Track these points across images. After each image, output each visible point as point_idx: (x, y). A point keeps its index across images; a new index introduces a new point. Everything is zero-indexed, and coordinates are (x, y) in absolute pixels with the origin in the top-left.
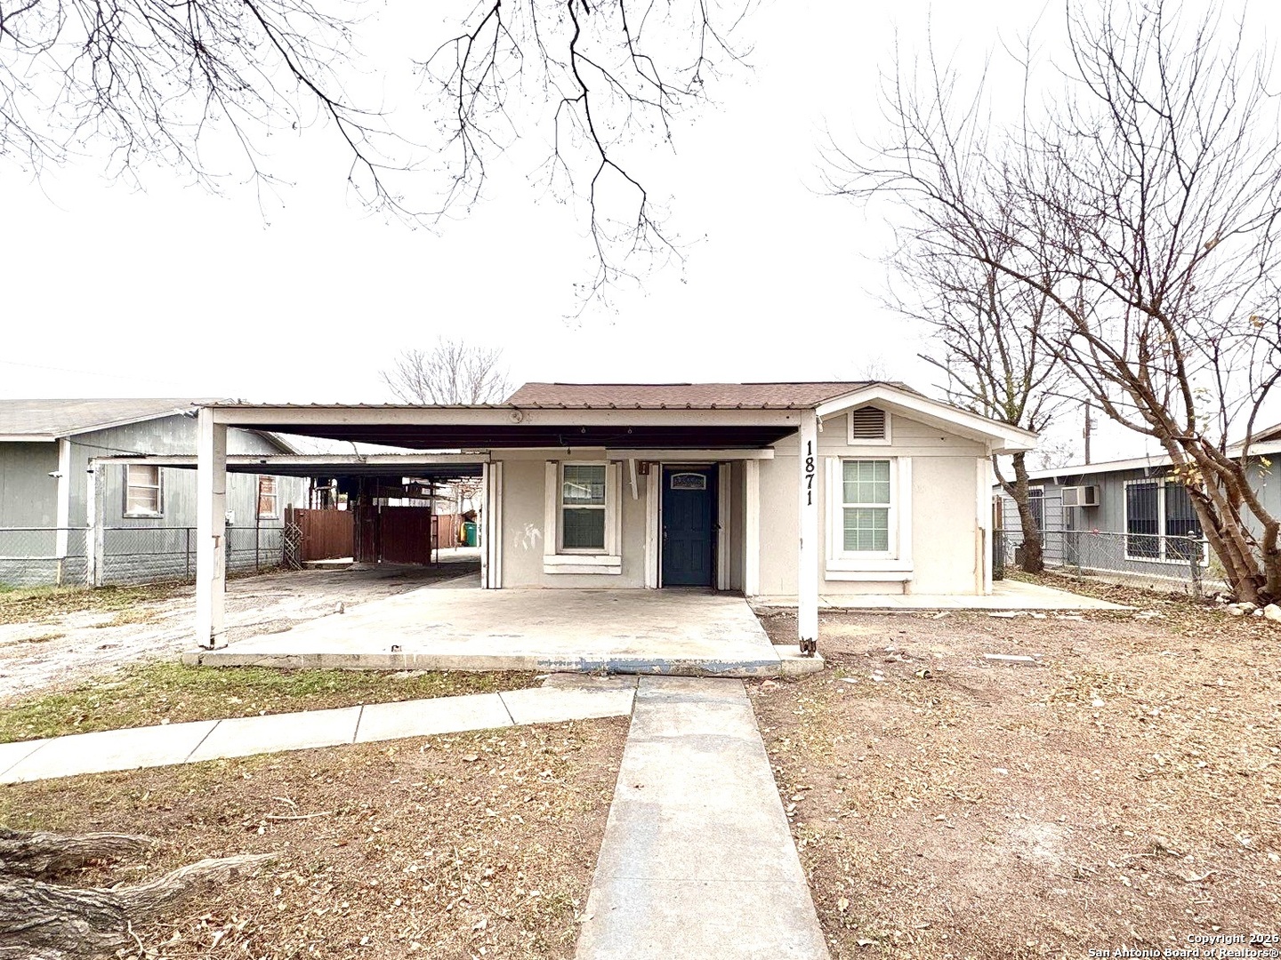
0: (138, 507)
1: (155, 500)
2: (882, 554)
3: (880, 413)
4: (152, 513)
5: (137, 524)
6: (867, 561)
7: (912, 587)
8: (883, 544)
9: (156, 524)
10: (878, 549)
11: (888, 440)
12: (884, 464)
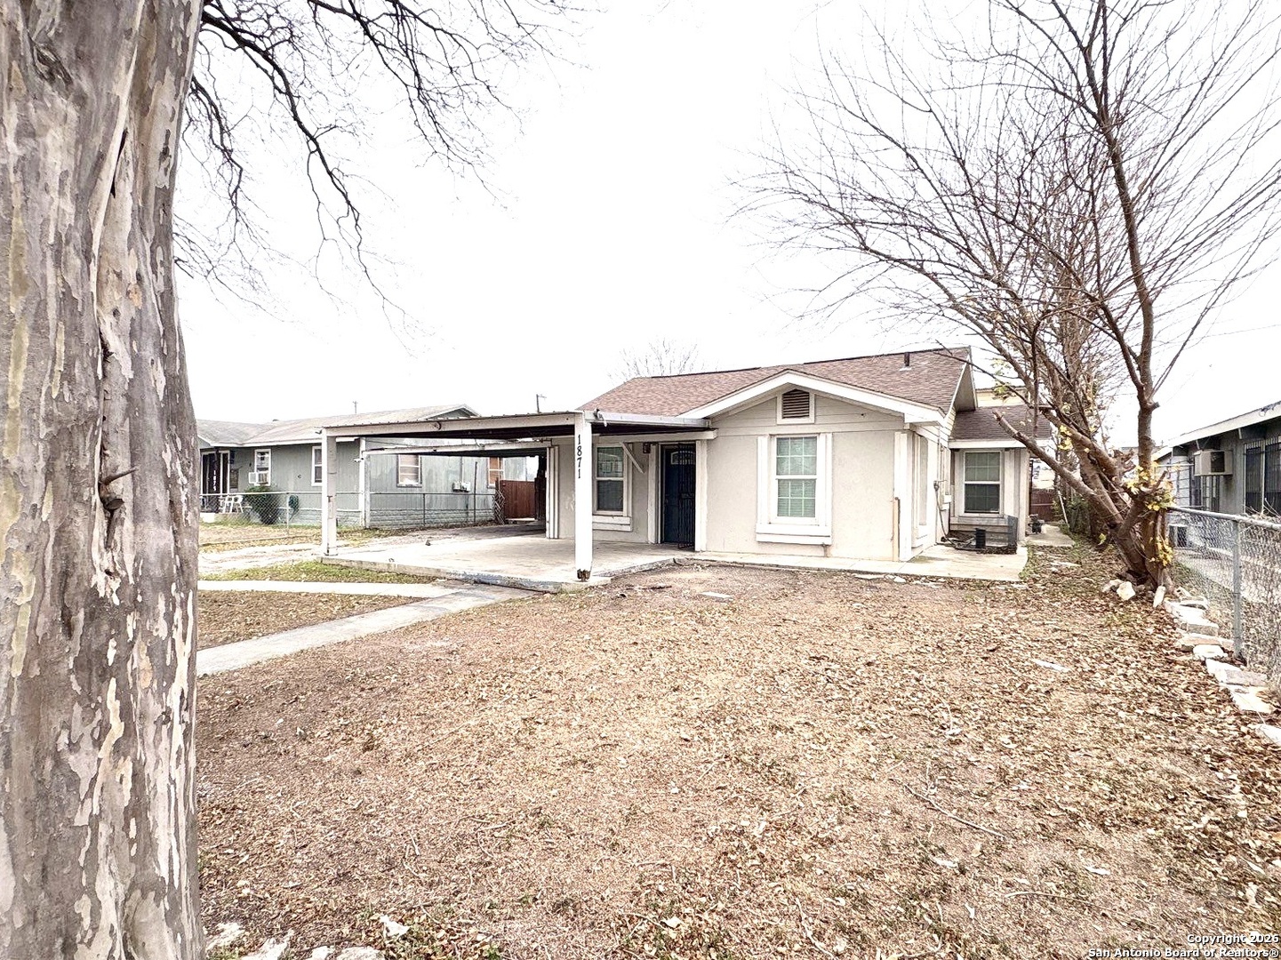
0: (407, 481)
1: (417, 474)
2: (808, 520)
3: (807, 394)
4: (414, 483)
5: (405, 490)
6: (795, 526)
7: (832, 551)
8: (811, 512)
9: (417, 490)
10: (806, 515)
11: (811, 419)
12: (813, 438)
